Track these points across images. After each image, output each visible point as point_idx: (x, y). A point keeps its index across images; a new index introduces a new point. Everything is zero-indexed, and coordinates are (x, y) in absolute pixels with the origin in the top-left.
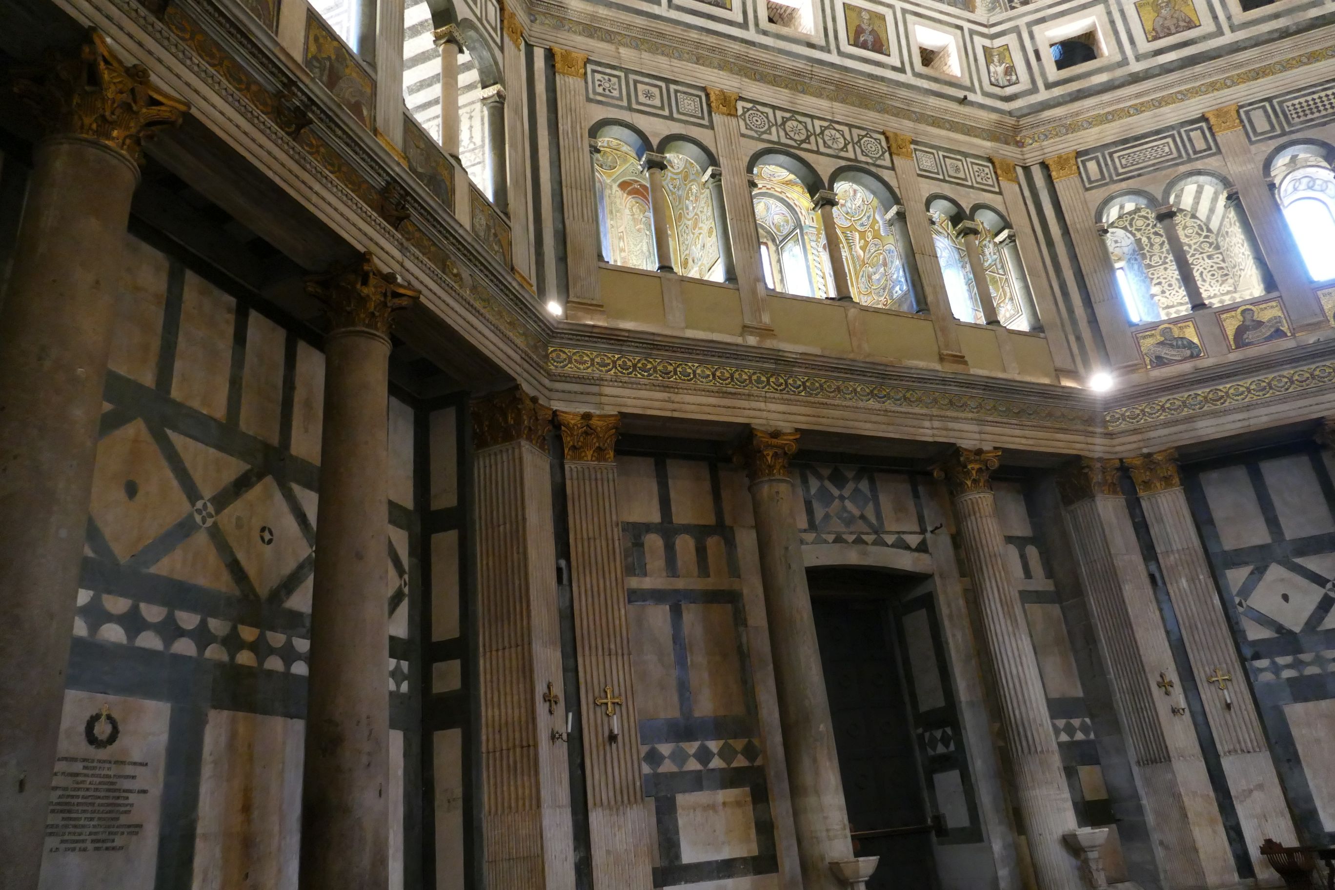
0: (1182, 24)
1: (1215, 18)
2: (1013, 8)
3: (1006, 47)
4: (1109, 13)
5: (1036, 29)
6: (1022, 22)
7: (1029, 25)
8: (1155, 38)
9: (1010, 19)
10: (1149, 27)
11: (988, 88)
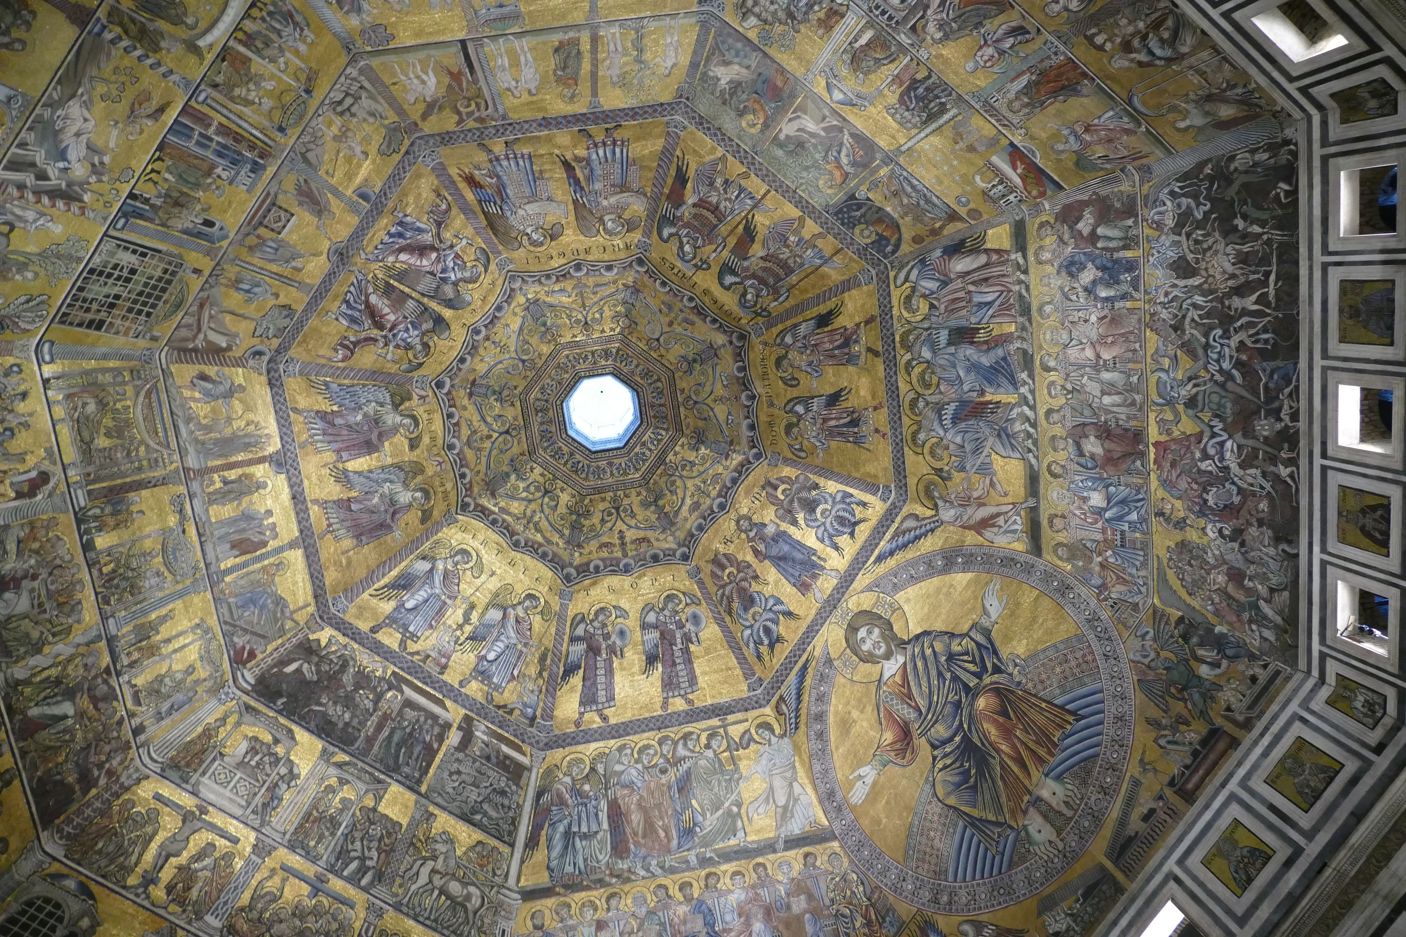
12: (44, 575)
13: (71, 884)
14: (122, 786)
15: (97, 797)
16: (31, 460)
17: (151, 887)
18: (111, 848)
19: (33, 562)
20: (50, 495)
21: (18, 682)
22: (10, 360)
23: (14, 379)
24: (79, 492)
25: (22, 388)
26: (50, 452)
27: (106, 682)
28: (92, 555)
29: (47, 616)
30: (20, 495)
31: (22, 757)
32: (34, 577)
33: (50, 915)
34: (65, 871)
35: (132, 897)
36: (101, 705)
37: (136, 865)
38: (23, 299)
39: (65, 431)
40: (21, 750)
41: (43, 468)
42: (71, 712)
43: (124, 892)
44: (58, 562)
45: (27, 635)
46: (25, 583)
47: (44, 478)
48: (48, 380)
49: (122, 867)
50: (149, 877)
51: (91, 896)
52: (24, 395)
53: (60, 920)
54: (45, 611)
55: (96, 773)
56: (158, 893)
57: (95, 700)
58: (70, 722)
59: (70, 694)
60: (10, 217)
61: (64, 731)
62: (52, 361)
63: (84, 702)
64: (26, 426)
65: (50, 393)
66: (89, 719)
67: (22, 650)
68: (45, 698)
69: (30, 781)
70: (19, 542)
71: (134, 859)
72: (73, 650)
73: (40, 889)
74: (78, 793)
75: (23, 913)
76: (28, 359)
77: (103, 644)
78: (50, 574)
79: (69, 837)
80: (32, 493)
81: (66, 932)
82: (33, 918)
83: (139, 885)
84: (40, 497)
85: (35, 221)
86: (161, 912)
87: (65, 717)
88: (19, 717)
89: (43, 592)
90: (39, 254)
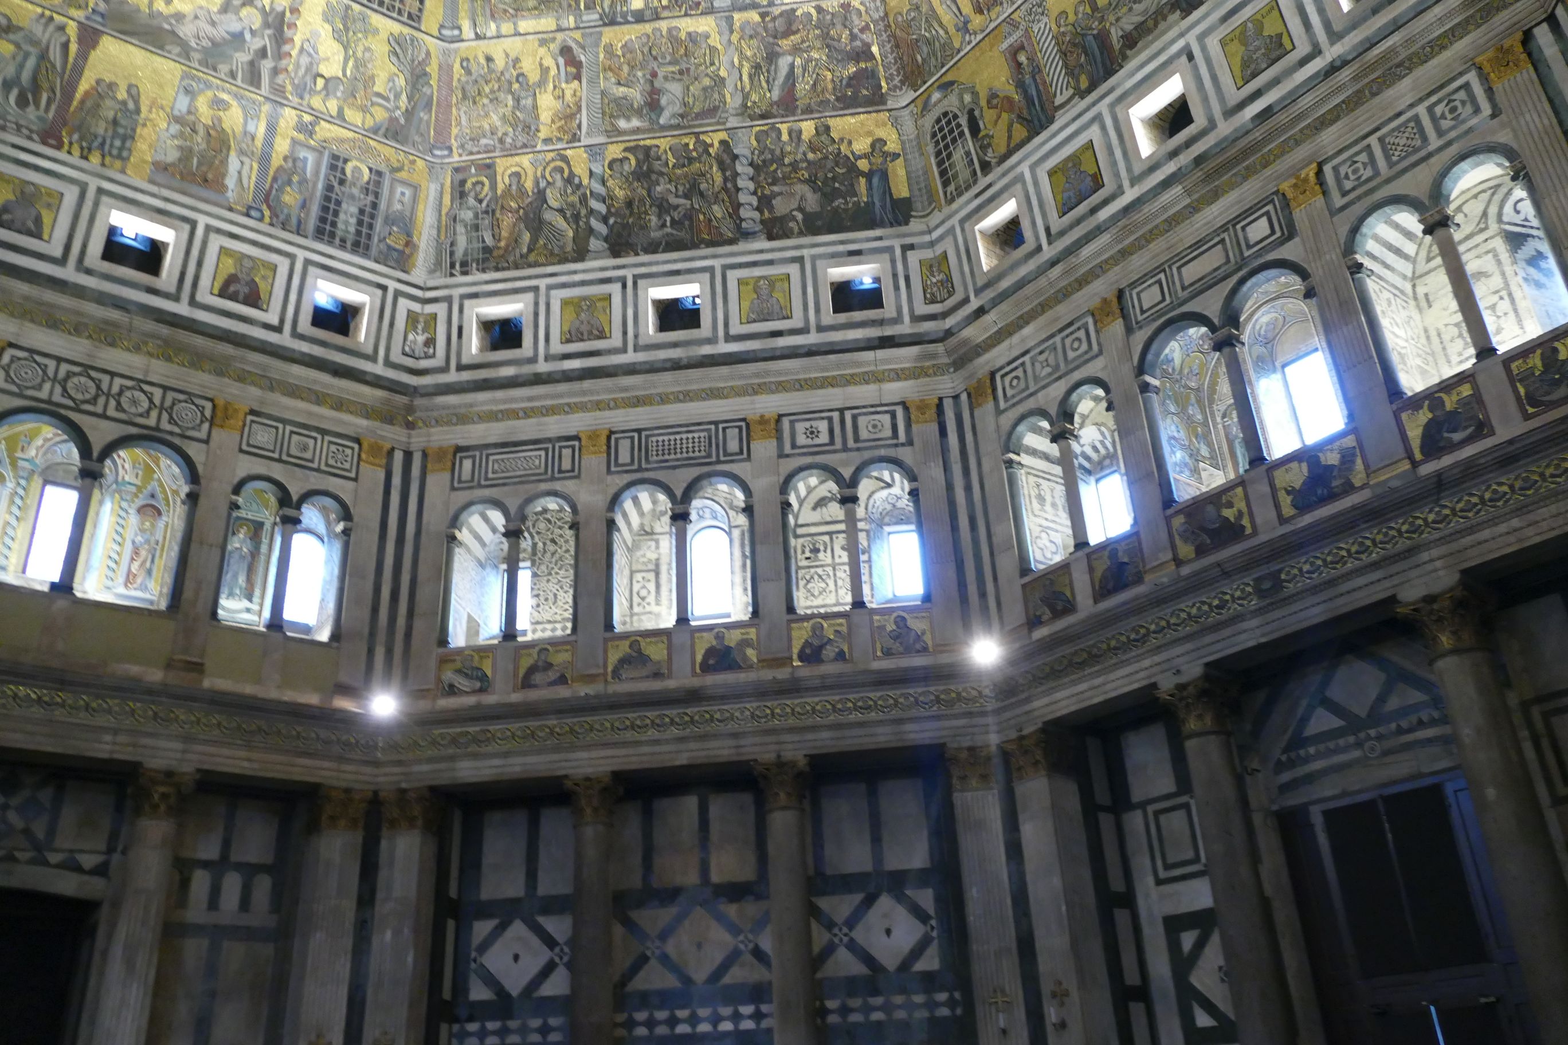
0: (595, 332)
1: (625, 333)
2: (452, 275)
3: (434, 317)
4: (536, 304)
5: (467, 303)
6: (456, 293)
7: (464, 297)
8: (569, 341)
9: (446, 287)
10: (566, 328)
11: (396, 357)
12: (655, 65)
13: (936, 96)
14: (882, 19)
15: (881, 46)
16: (549, 62)
17: (970, 26)
18: (925, 49)
19: (640, 74)
20: (583, 48)
21: (744, 106)
22: (457, 66)
23: (474, 68)
24: (585, 18)
25: (483, 61)
26: (543, 43)
27: (774, 19)
28: (648, 14)
29: (693, 68)
30: (578, 77)
31: (812, 112)
32: (654, 75)
33: (949, 123)
34: (925, 95)
35: (969, 48)
36: (794, 28)
37: (947, 33)
38: (394, 59)
39: (524, 25)
40: (803, 113)
41: (557, 52)
42: (789, 59)
43: (962, 53)
44: (646, 50)
45: (705, 89)
46: (657, 84)
47: (566, 51)
48: (476, 34)
49: (943, 46)
50: (961, 25)
51: (952, 83)
52: (489, 59)
53: (955, 117)
54: (688, 70)
55: (858, 43)
56: (977, 21)
57: (788, 33)
58: (798, 61)
59: (772, 57)
60: (308, 79)
61: (804, 70)
62: (459, 28)
63: (786, 43)
64: (517, 61)
65: (489, 35)
66: (803, 41)
67: (716, 96)
68: (768, 82)
69: (834, 109)
70: (619, 84)
71: (941, 32)
72: (733, 47)
73: (929, 121)
74: (869, 65)
75: (937, 143)
76: (456, 51)
77: (736, 16)
78: (655, 58)
79: (903, 82)
80: (578, 65)
81: (966, 117)
82: (944, 138)
83: (964, 37)
84: (583, 58)
85: (310, 55)
86: (992, 25)
87: (792, 66)
88: (774, 111)
89: (671, 69)
90: (345, 48)
